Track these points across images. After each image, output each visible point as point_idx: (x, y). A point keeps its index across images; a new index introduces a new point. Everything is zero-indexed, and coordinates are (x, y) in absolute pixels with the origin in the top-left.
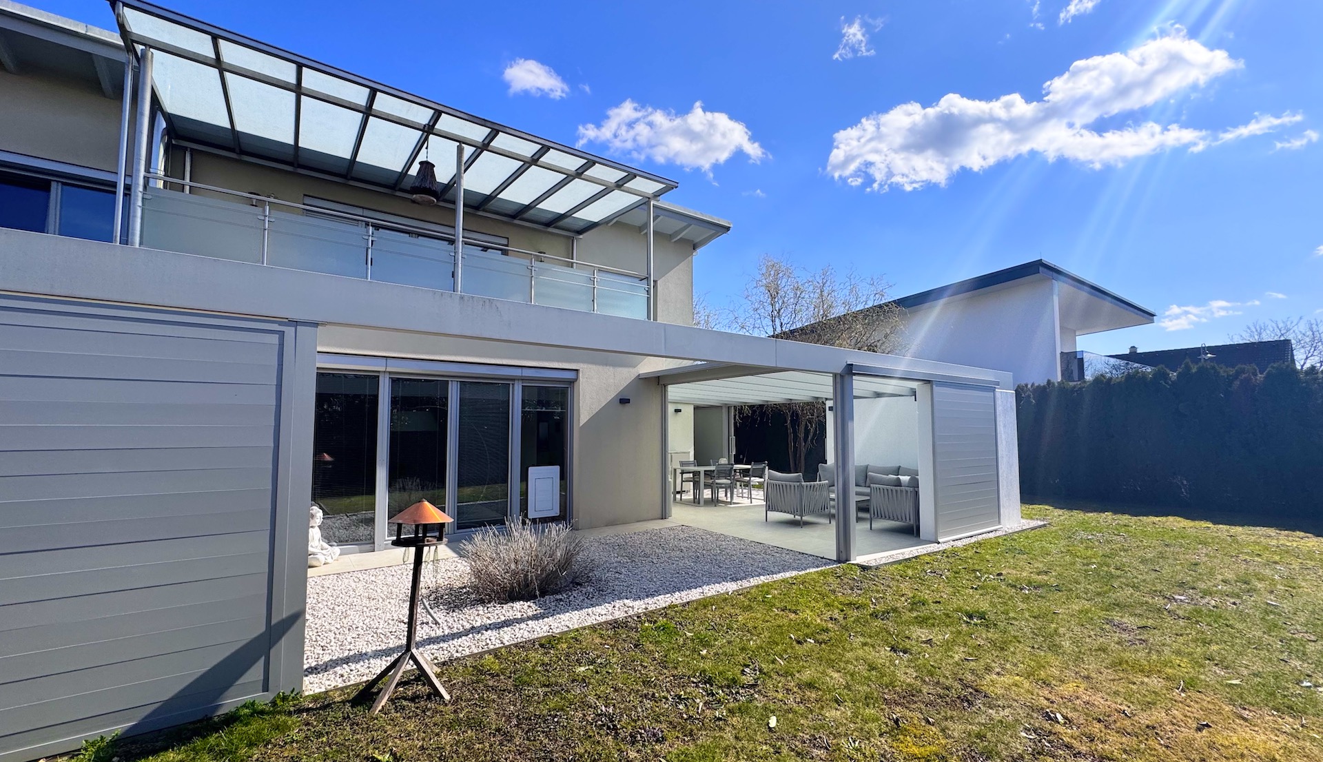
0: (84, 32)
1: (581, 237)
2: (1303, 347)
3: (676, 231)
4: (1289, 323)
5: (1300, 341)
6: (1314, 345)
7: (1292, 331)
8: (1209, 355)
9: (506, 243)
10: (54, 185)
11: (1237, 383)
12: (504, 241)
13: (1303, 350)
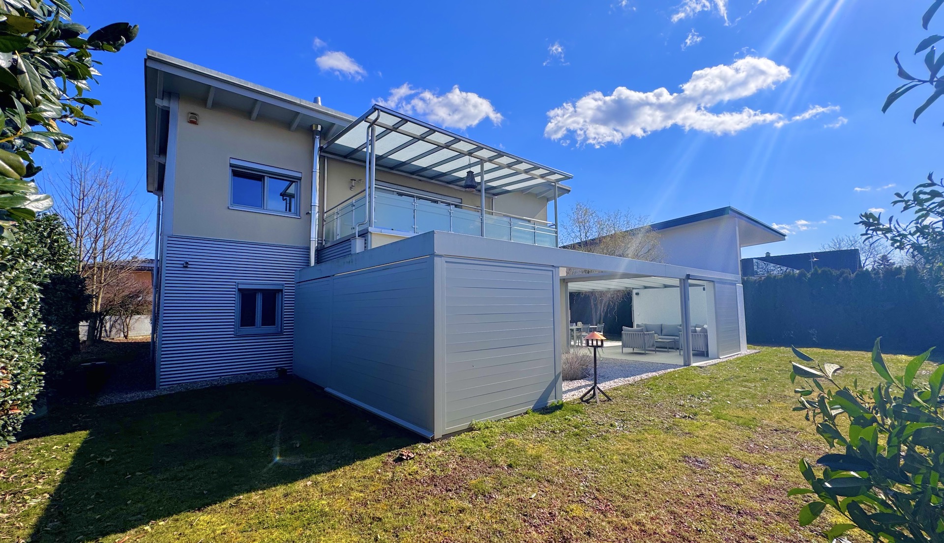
0: (299, 103)
1: (496, 197)
2: (864, 252)
3: (540, 192)
4: (856, 238)
5: (863, 248)
6: (871, 251)
7: (858, 242)
8: (815, 259)
9: (460, 202)
10: (266, 178)
11: (842, 279)
12: (460, 201)
13: (864, 254)
